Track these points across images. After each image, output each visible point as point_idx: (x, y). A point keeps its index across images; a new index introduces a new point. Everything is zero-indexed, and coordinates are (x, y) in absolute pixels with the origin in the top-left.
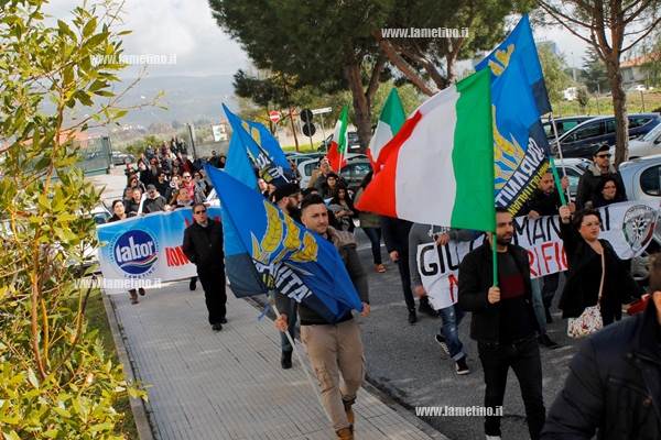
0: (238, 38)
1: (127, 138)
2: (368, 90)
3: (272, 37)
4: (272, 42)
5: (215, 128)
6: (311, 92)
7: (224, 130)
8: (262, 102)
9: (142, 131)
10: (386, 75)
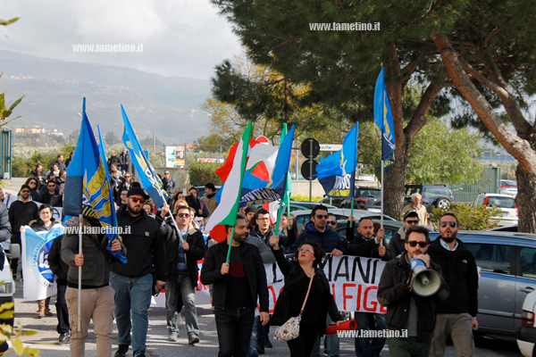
0: (231, 15)
1: (35, 145)
2: (409, 124)
3: (282, 17)
4: (282, 24)
5: (169, 150)
6: (327, 114)
7: (181, 154)
8: (249, 113)
9: (59, 139)
10: (442, 108)
